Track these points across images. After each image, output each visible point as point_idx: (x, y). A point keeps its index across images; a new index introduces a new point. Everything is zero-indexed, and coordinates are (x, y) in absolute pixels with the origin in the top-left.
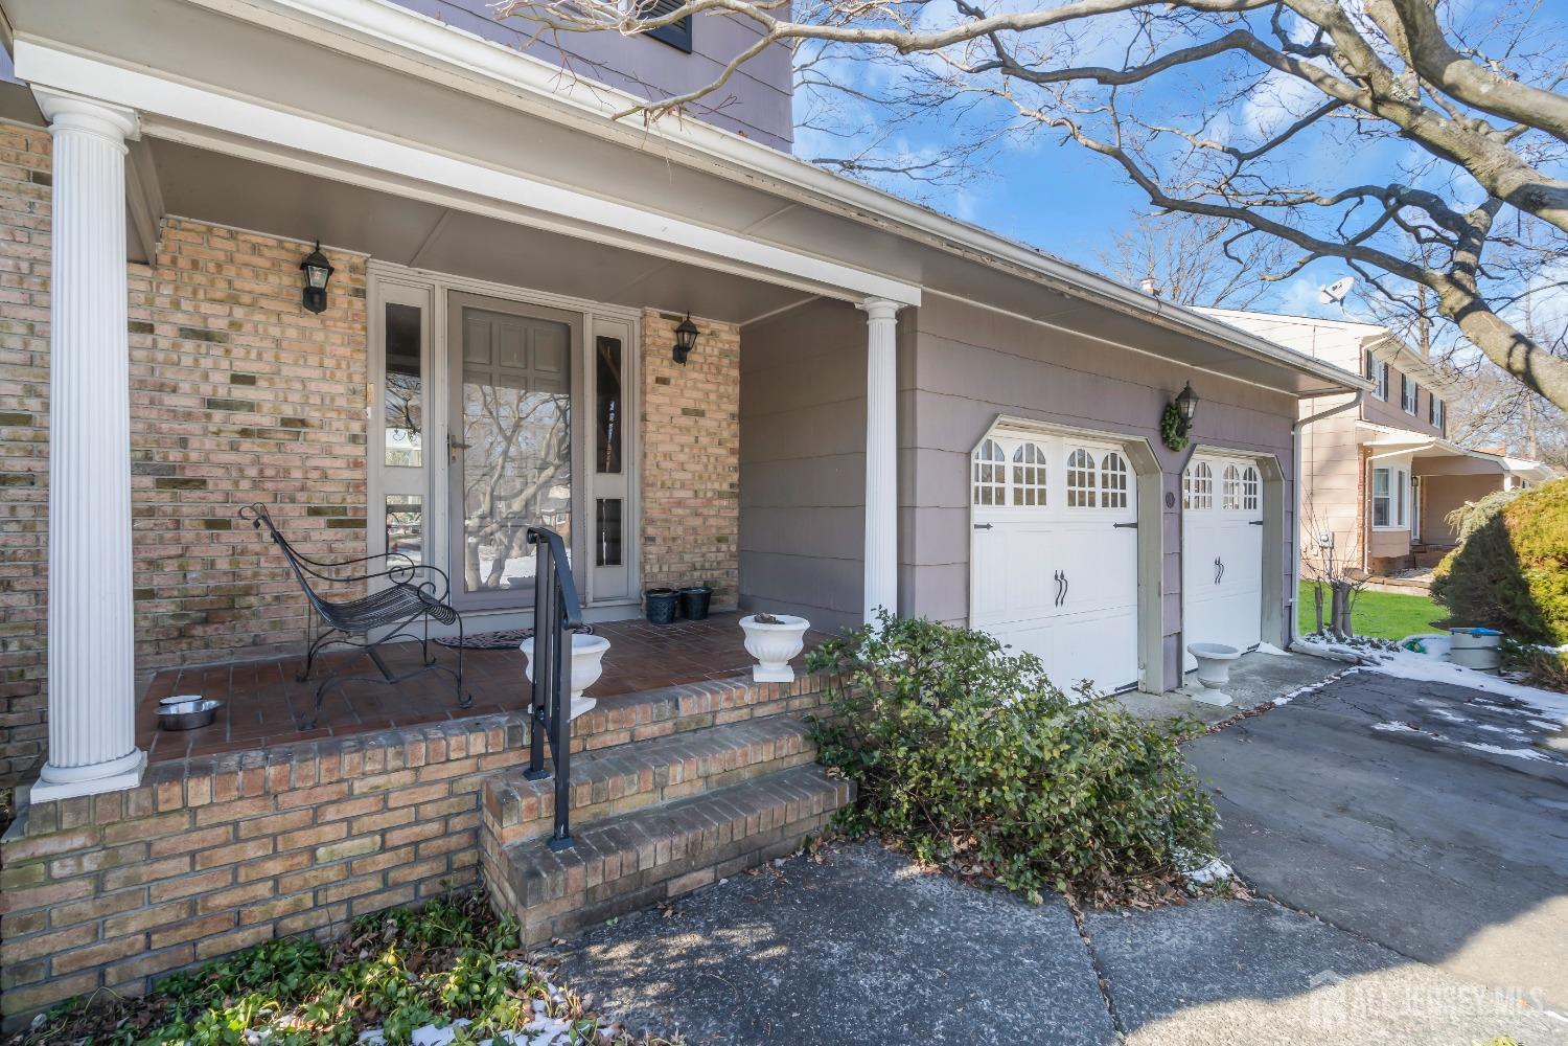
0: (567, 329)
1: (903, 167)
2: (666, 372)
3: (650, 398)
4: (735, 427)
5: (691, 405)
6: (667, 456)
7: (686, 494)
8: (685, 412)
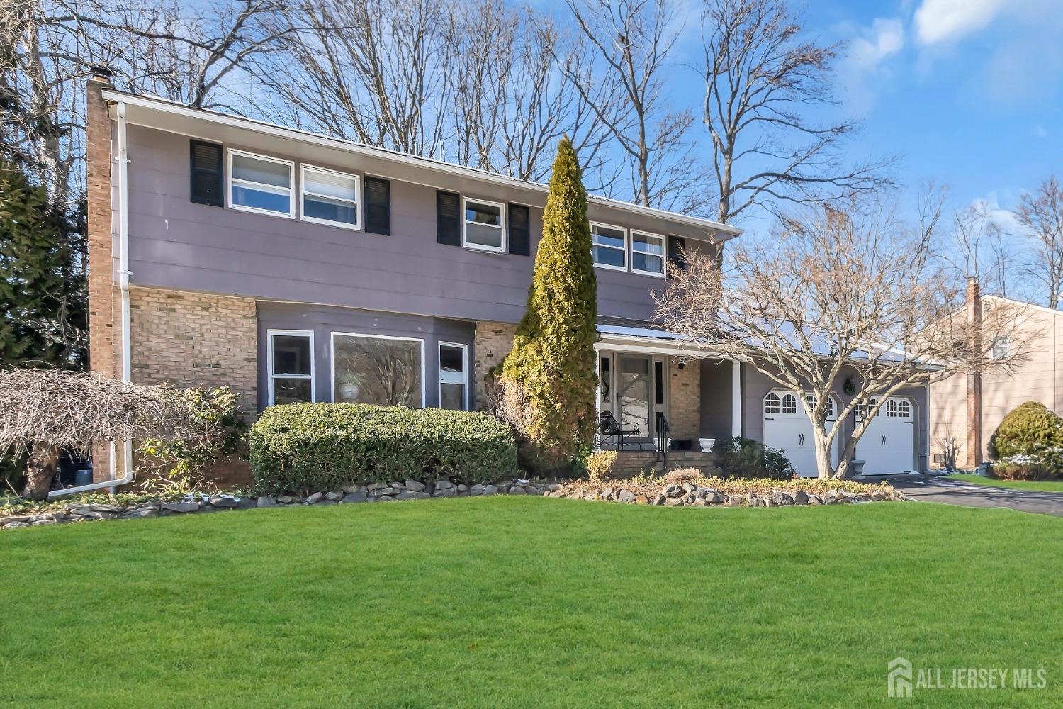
0: (647, 361)
1: (830, 178)
2: (676, 372)
3: (672, 381)
4: (699, 389)
5: (684, 382)
6: (677, 399)
7: (683, 411)
8: (683, 384)
